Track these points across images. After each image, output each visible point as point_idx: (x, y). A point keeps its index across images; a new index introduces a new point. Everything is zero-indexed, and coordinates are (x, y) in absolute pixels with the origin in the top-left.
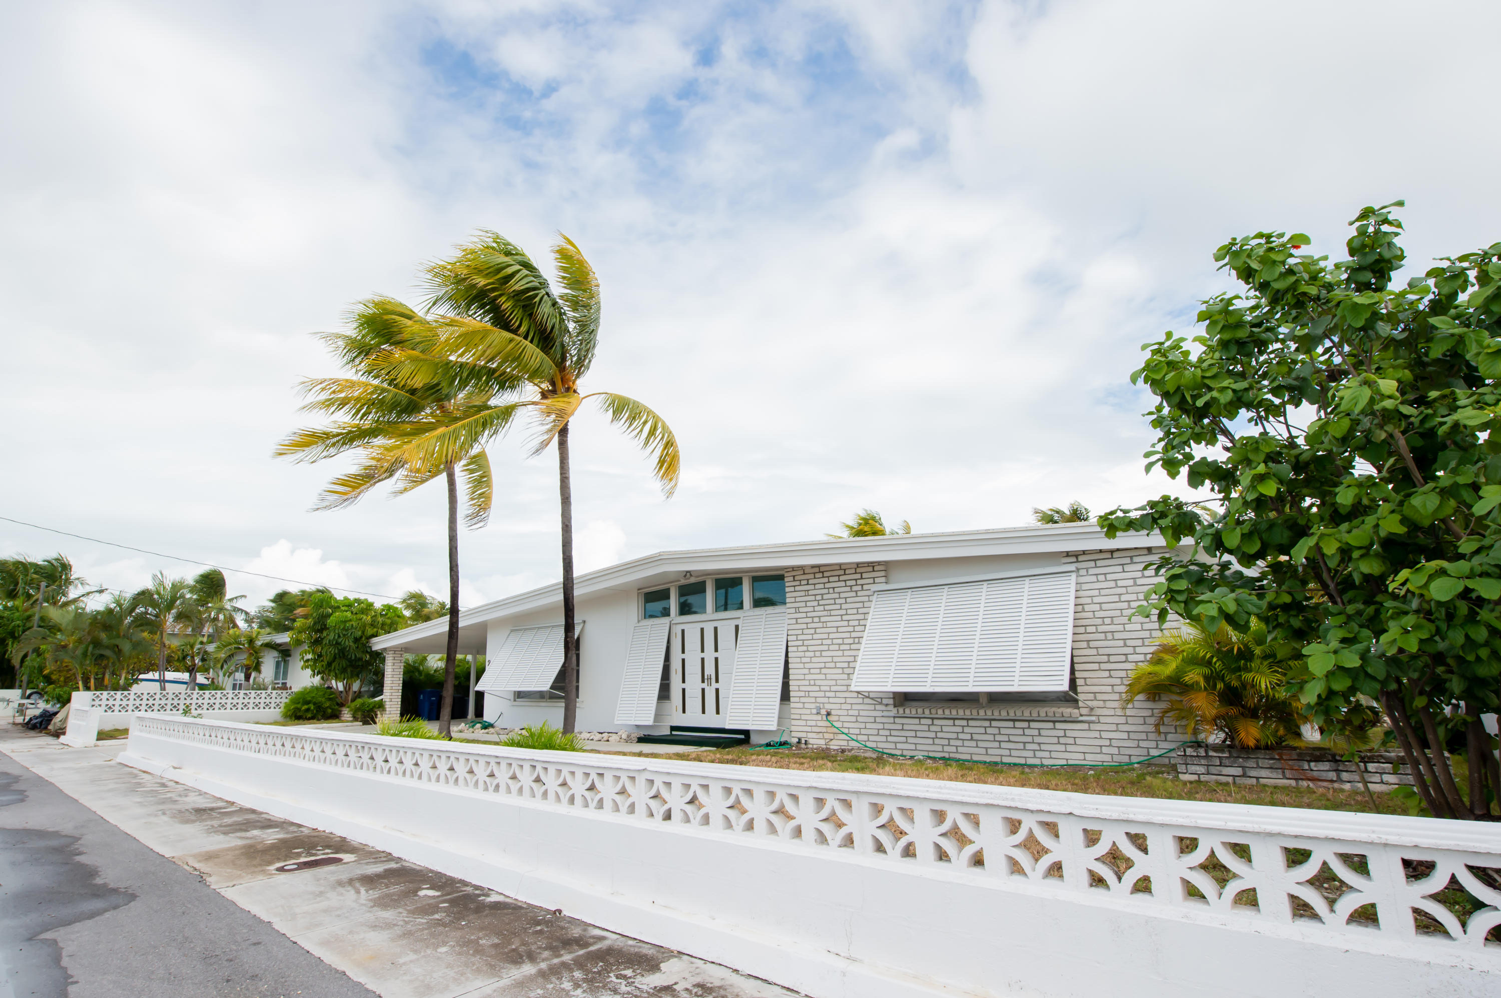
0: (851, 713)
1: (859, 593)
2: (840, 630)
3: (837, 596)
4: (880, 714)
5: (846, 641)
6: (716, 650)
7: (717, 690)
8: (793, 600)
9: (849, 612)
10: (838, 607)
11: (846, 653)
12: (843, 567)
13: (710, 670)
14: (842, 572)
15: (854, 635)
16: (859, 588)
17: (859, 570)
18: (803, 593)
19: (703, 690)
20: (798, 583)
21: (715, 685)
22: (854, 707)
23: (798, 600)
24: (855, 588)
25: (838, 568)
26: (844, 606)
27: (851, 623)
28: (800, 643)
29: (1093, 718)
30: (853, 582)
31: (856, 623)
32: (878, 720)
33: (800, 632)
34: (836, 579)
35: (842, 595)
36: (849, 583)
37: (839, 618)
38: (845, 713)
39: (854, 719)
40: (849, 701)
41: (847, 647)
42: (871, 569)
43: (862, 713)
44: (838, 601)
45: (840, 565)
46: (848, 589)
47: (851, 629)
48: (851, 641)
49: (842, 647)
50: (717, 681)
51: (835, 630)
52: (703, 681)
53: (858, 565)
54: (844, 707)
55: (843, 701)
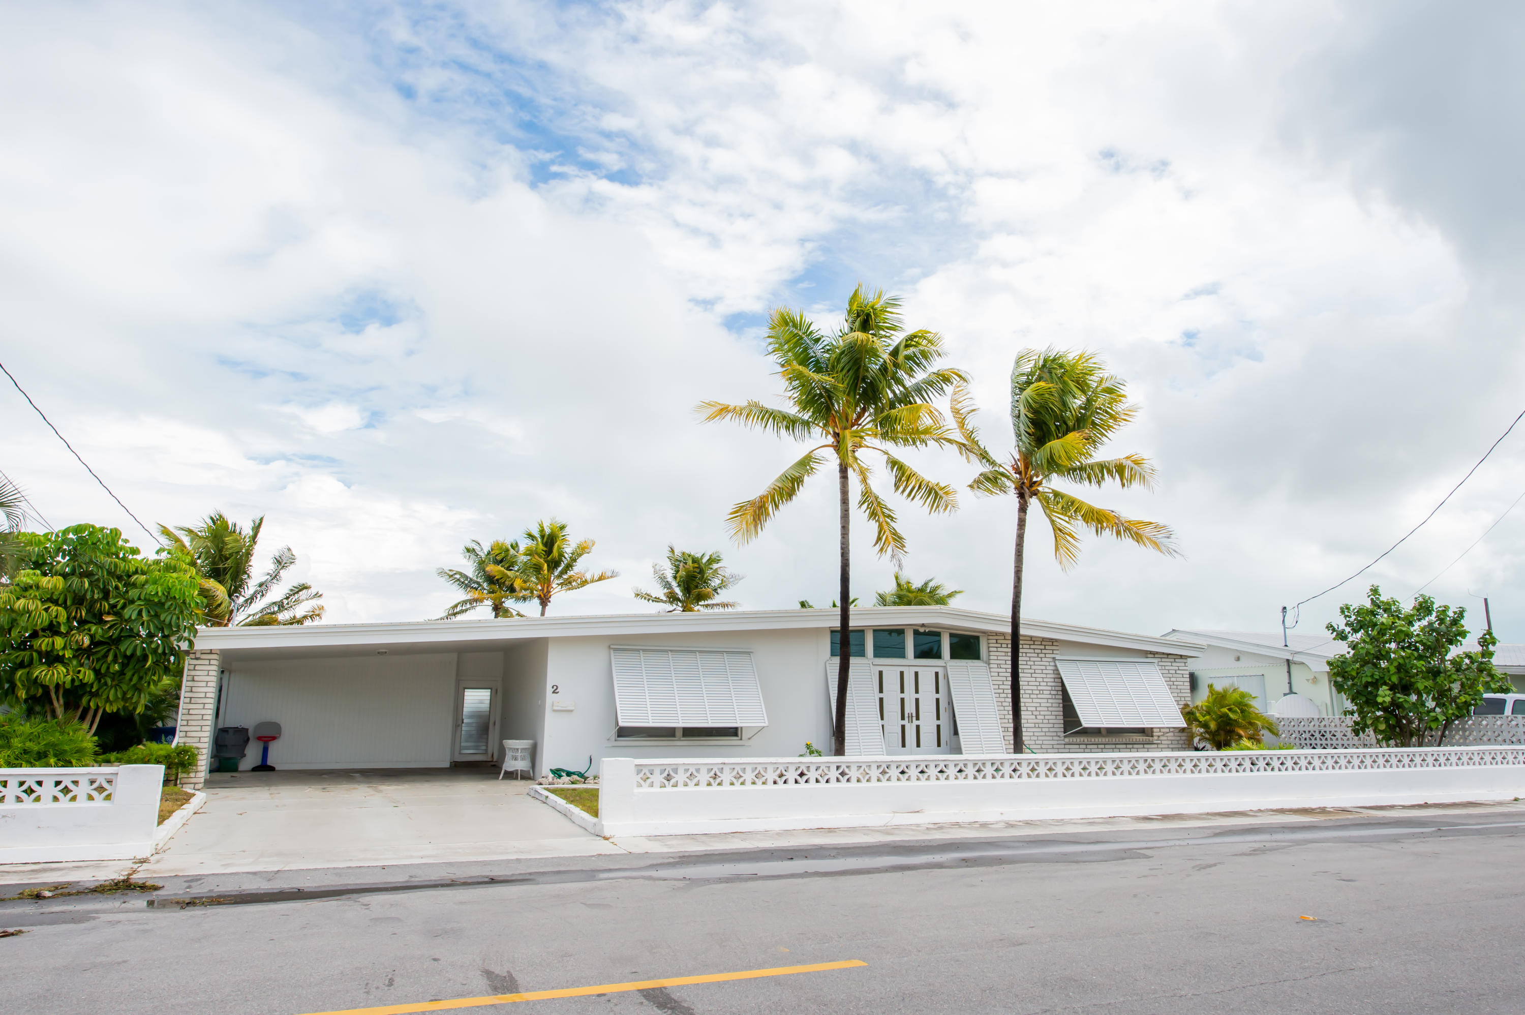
0: (1037, 742)
1: (1043, 659)
2: (1030, 683)
3: (1028, 659)
4: (1056, 742)
5: (1034, 692)
6: (917, 691)
7: (918, 727)
8: (996, 658)
9: (1037, 671)
10: (1029, 667)
11: (1035, 700)
12: (1033, 639)
13: (910, 708)
14: (1032, 643)
15: (1040, 688)
16: (1043, 655)
17: (1043, 643)
18: (1003, 654)
19: (903, 727)
20: (999, 645)
21: (915, 722)
22: (1039, 738)
23: (999, 658)
24: (1041, 655)
25: (1029, 639)
26: (1033, 667)
27: (1038, 679)
28: (1001, 691)
29: (1159, 742)
30: (1039, 651)
31: (1041, 680)
32: (1055, 746)
33: (1001, 683)
34: (1028, 646)
35: (1032, 659)
36: (1036, 651)
37: (1030, 675)
38: (1033, 742)
39: (1039, 747)
40: (1036, 734)
41: (1035, 696)
42: (1051, 643)
43: (1045, 742)
44: (1029, 663)
45: (1031, 637)
46: (1036, 655)
47: (1038, 684)
48: (1038, 692)
49: (1032, 696)
50: (918, 718)
51: (1026, 683)
52: (903, 718)
53: (1044, 639)
54: (1033, 738)
55: (1032, 734)
